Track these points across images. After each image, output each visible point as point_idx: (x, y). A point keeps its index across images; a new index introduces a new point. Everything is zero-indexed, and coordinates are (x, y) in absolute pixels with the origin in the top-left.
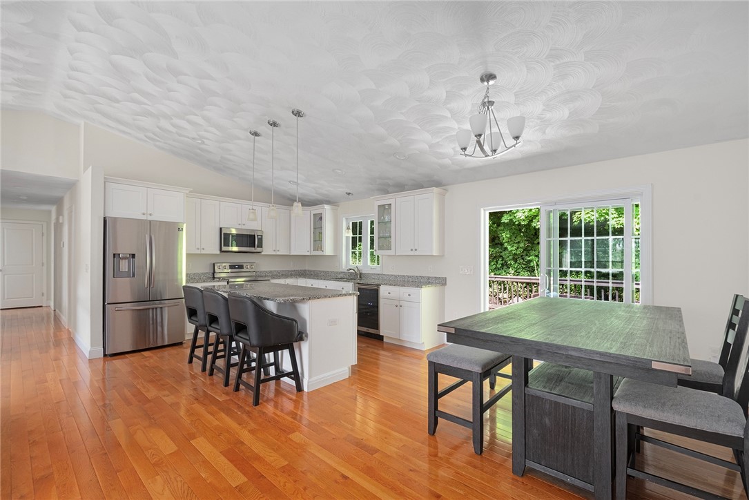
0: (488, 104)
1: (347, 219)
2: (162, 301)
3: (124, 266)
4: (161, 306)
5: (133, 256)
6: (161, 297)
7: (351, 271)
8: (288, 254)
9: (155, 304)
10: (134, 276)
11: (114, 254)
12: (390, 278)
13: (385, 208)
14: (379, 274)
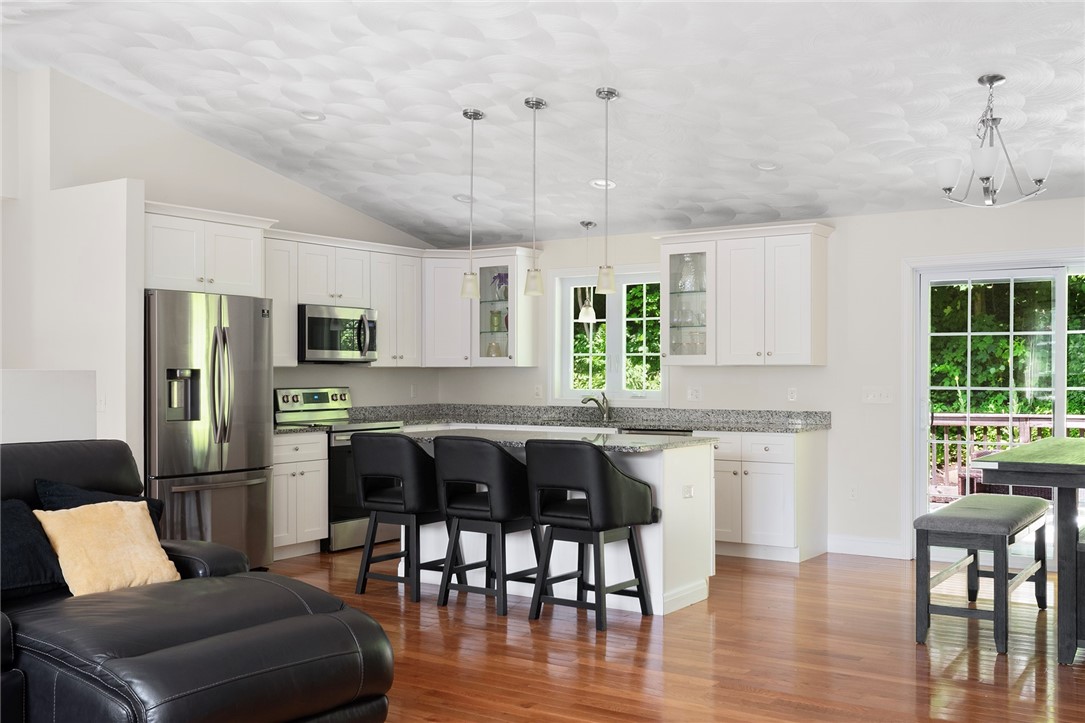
0: (991, 121)
1: (562, 280)
7: (587, 404)
8: (420, 365)
10: (196, 417)
11: (168, 370)
12: (691, 418)
13: (687, 259)
14: (660, 410)
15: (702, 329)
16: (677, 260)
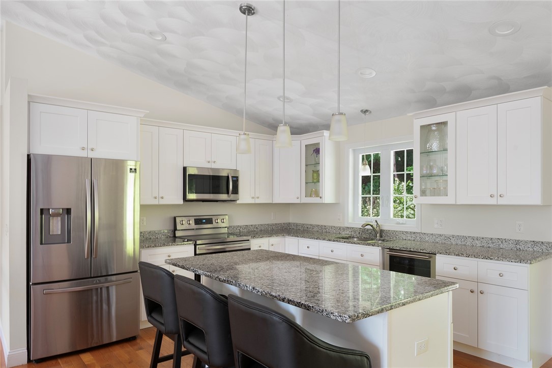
1: (354, 150)
2: (109, 278)
3: (56, 226)
4: (107, 285)
5: (68, 211)
6: (107, 271)
7: (367, 227)
8: (271, 202)
9: (100, 283)
10: (69, 241)
11: (42, 210)
12: (437, 240)
13: (434, 128)
14: (414, 233)
15: (444, 178)
16: (426, 129)
